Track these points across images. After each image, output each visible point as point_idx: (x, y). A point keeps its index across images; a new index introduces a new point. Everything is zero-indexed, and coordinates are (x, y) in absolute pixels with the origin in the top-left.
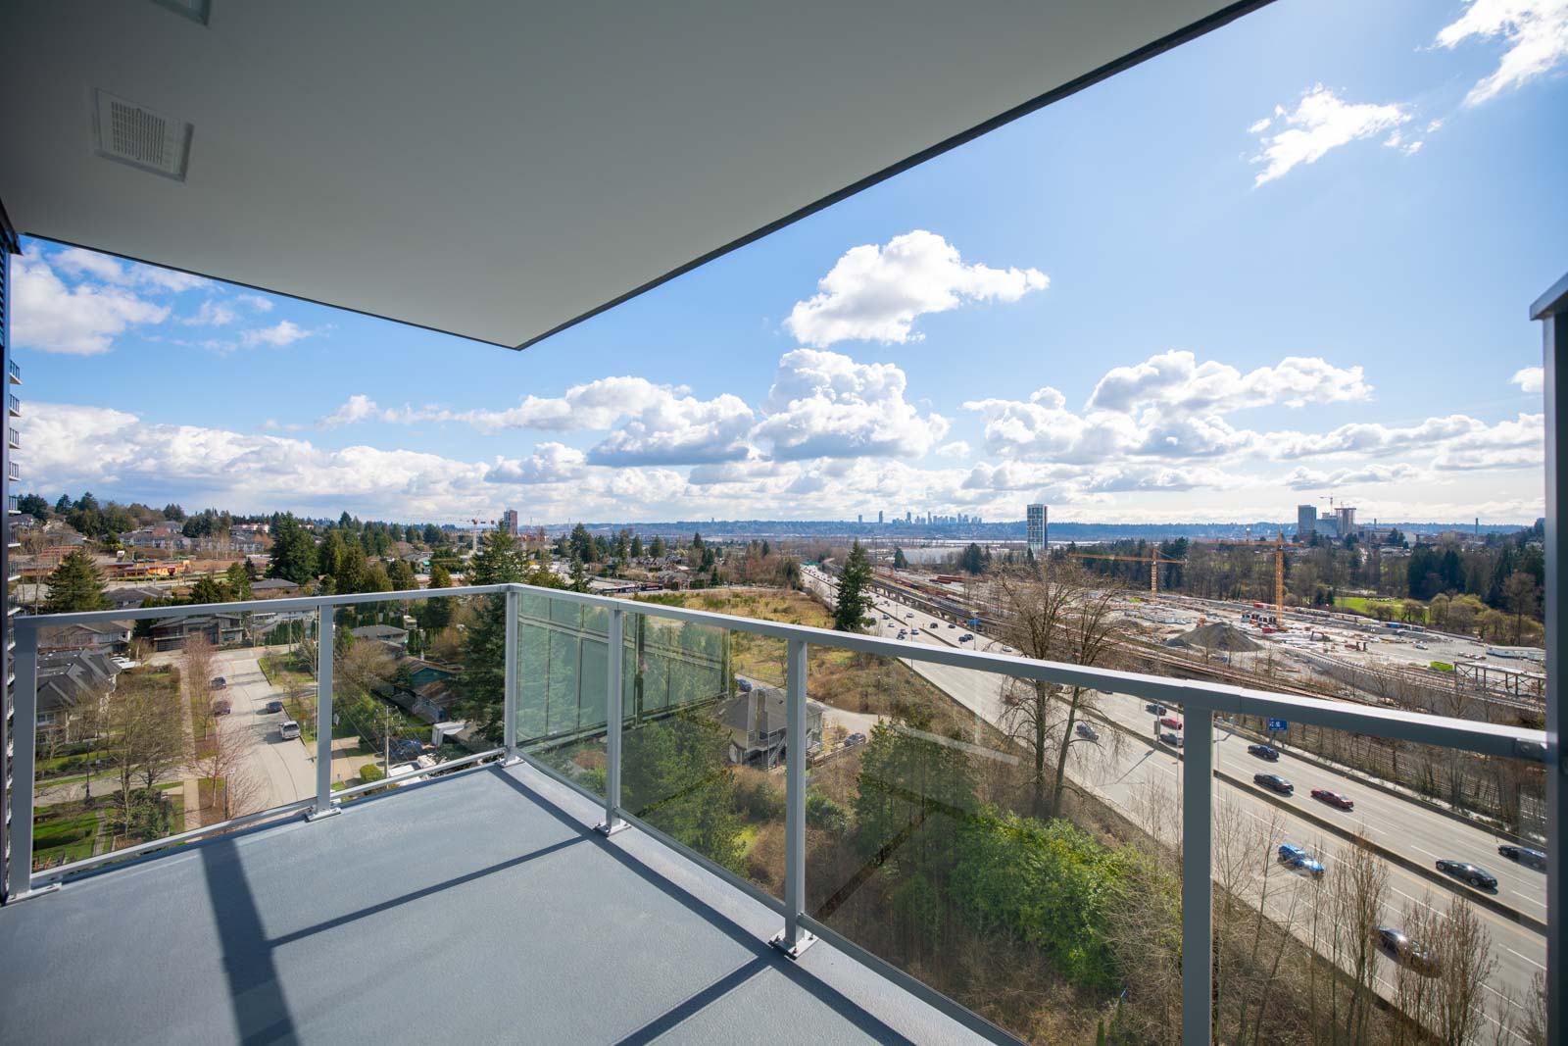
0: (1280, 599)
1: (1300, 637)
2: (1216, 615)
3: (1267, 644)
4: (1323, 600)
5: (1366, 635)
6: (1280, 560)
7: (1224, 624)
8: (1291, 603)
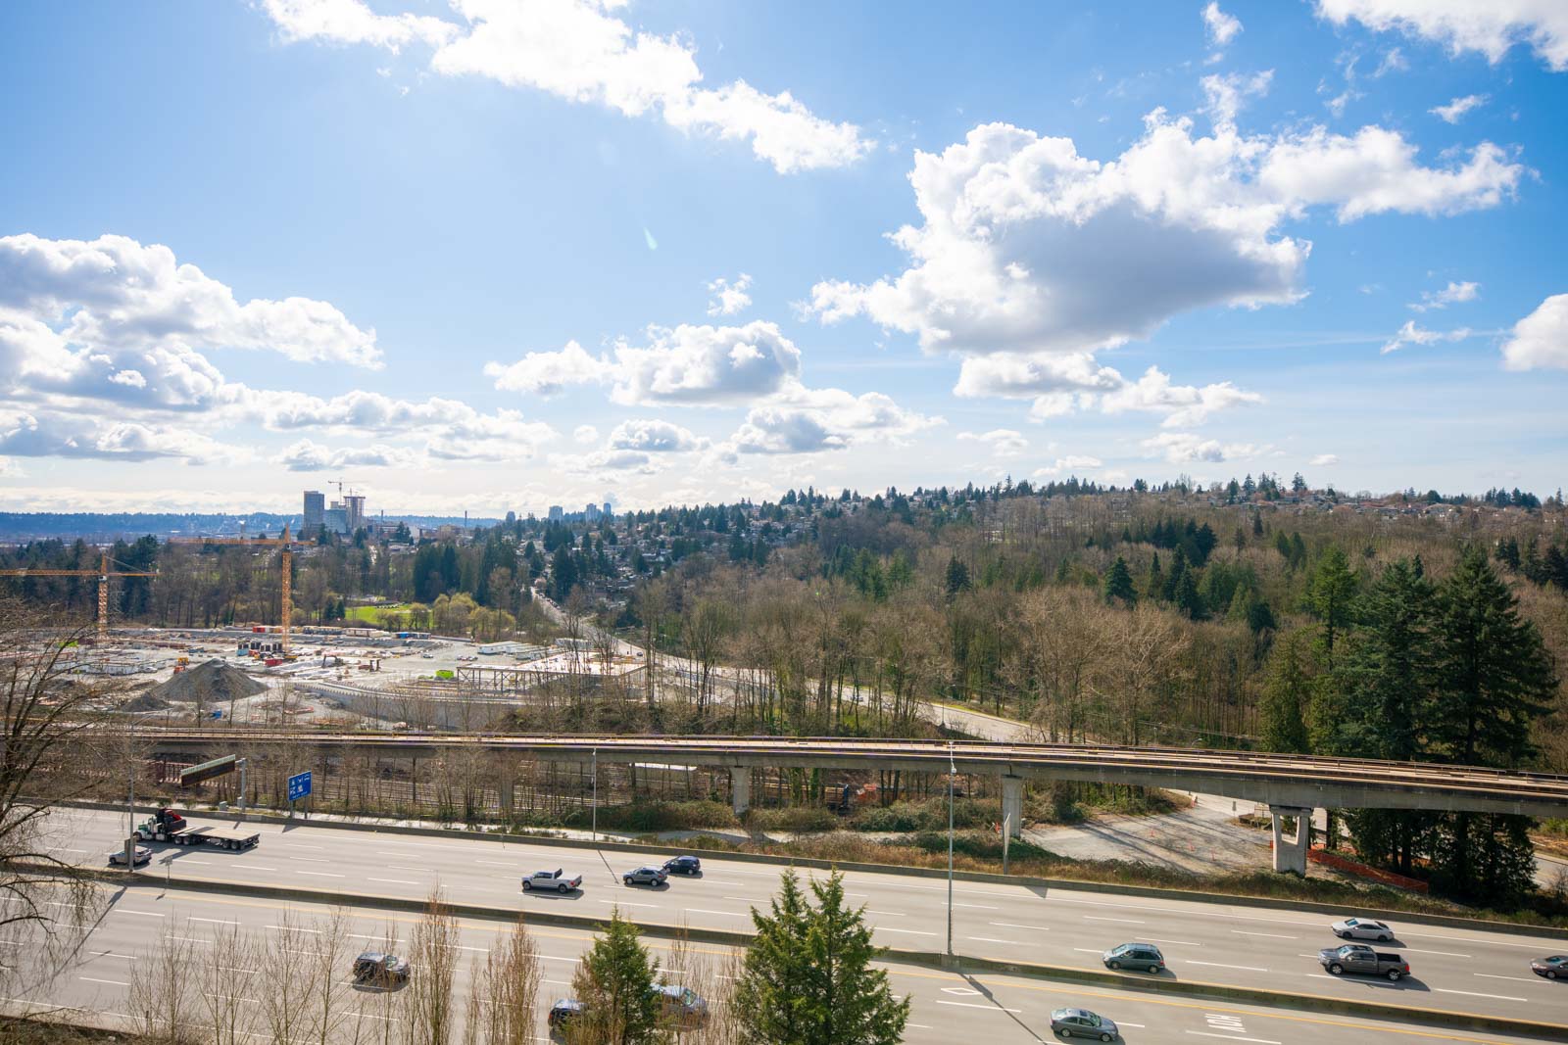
0: (287, 617)
1: (310, 665)
2: (202, 651)
3: (270, 681)
4: (333, 614)
5: (378, 651)
6: (287, 564)
7: (215, 662)
8: (298, 621)
